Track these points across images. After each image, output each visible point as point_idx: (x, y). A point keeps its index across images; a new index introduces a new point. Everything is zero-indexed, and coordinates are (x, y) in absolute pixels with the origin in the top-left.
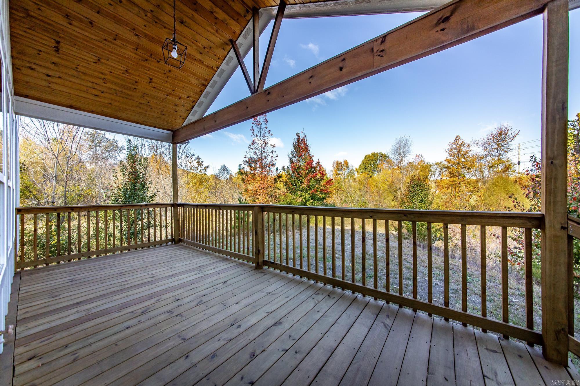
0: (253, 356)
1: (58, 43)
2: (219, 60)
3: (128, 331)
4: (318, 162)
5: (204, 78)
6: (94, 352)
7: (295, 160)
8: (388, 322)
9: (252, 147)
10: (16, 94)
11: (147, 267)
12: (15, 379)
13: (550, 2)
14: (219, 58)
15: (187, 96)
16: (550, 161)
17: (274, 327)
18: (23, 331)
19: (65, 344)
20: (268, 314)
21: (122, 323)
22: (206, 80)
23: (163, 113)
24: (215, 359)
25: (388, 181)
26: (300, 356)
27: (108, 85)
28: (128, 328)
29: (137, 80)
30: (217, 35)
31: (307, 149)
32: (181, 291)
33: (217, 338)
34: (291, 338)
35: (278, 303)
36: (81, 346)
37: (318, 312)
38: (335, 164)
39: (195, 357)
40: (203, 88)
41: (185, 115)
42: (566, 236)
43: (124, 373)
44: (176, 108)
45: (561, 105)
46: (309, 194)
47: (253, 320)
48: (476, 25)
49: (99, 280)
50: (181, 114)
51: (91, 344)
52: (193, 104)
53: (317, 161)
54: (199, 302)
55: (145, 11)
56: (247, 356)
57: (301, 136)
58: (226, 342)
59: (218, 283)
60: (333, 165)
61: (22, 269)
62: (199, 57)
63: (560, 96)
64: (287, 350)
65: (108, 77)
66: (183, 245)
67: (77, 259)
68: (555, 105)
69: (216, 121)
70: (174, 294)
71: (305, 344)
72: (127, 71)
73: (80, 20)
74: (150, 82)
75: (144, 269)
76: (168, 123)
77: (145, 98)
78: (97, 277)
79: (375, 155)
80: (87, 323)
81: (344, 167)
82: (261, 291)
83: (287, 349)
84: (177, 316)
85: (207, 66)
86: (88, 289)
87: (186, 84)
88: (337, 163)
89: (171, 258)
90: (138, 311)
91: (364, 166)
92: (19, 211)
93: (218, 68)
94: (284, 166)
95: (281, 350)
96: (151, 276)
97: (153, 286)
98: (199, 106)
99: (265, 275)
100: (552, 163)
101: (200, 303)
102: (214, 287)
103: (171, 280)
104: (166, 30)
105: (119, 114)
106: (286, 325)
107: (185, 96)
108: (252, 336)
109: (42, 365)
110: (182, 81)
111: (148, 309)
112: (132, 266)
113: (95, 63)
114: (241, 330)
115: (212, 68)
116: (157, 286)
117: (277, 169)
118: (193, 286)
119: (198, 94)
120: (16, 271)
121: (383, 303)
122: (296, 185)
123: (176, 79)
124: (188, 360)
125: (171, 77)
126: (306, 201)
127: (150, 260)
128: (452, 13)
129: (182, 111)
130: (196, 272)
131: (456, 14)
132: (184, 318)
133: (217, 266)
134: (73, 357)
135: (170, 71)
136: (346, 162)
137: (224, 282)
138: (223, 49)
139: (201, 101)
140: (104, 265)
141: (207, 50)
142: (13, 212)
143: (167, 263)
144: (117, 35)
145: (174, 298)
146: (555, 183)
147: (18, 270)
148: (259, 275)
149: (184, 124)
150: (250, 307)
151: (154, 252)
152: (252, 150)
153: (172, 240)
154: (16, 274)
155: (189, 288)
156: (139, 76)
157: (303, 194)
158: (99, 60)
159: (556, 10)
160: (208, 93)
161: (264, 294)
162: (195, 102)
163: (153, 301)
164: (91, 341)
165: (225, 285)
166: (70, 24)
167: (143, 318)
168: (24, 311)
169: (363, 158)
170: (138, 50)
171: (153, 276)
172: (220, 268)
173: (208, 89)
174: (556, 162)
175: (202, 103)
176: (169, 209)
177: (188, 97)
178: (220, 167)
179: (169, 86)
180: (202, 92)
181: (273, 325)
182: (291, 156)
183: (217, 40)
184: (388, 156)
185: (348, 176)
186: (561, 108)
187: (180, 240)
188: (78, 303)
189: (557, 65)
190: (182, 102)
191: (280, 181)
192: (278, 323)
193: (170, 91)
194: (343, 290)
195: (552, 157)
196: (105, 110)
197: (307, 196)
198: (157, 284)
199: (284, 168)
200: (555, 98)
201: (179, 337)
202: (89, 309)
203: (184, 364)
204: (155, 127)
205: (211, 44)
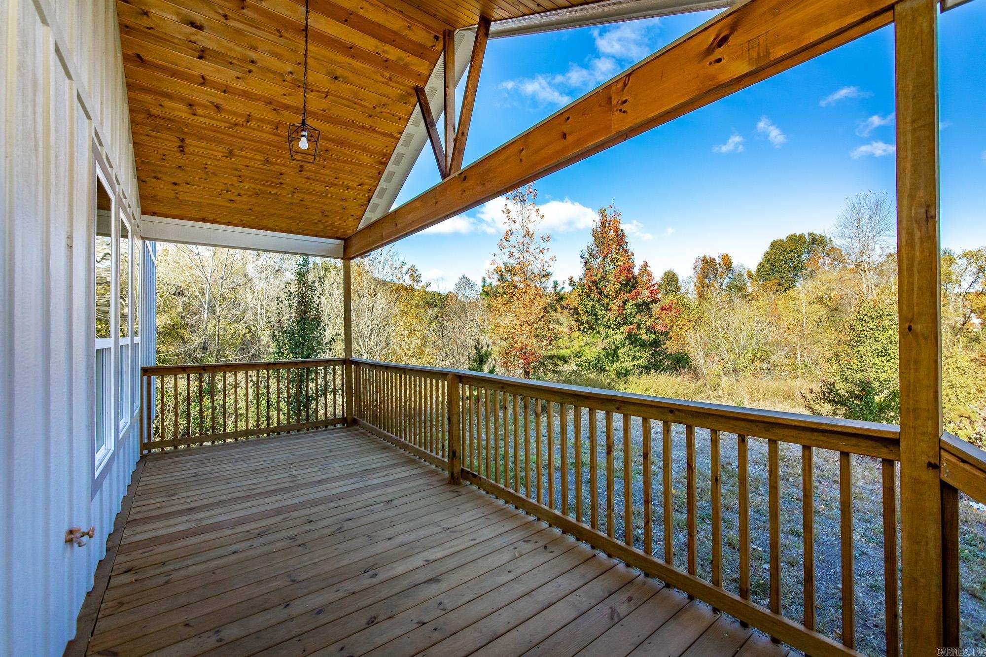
0: (372, 622)
1: (183, 140)
2: (401, 121)
3: (233, 558)
4: (646, 265)
5: (381, 152)
6: (188, 577)
7: (595, 263)
8: (623, 609)
9: (505, 244)
10: (143, 212)
11: (292, 464)
12: (107, 592)
13: (897, 3)
14: (400, 119)
15: (357, 184)
16: (907, 325)
17: (426, 585)
18: (131, 536)
19: (164, 560)
20: (427, 563)
21: (230, 545)
22: (385, 155)
23: (325, 214)
24: (321, 616)
25: (831, 298)
26: (436, 636)
27: (246, 185)
28: (234, 552)
29: (283, 171)
30: (391, 84)
31: (621, 240)
32: (321, 508)
33: (335, 588)
34: (441, 607)
35: (452, 547)
36: (178, 566)
37: (510, 572)
38: (699, 265)
39: (297, 608)
40: (381, 167)
41: (359, 213)
42: (938, 481)
43: (210, 610)
44: (344, 204)
45: (923, 210)
46: (623, 332)
47: (400, 568)
48: (771, 51)
49: (224, 478)
50: (352, 212)
51: (187, 567)
52: (369, 195)
53: (642, 263)
54: (338, 530)
55: (282, 75)
56: (363, 621)
57: (610, 214)
58: (345, 595)
59: (379, 502)
60: (695, 266)
61: (149, 451)
62: (368, 122)
63: (921, 193)
64: (424, 624)
65: (245, 172)
66: (357, 430)
67: (210, 443)
68: (913, 211)
69: (397, 225)
70: (310, 512)
71: (456, 620)
72: (267, 160)
73: (205, 107)
74: (301, 171)
75: (288, 466)
76: (334, 227)
77: (297, 194)
78: (225, 473)
79: (796, 241)
80: (193, 538)
81: (720, 270)
82: (437, 524)
83: (426, 621)
84: (299, 546)
85: (384, 134)
86: (210, 490)
87: (354, 166)
88: (705, 260)
89: (331, 451)
90: (255, 531)
91: (769, 266)
92: (146, 371)
93: (401, 133)
94: (572, 278)
95: (415, 621)
96: (292, 479)
97: (288, 496)
98: (381, 196)
99: (459, 496)
100: (910, 328)
101: (340, 530)
102: (370, 508)
103: (316, 489)
104: (313, 93)
105: (265, 222)
106: (444, 586)
107: (354, 184)
108: (385, 593)
109: (136, 580)
110: (347, 162)
111: (268, 530)
112: (274, 460)
113: (227, 157)
114: (374, 581)
115: (392, 135)
116: (293, 497)
117: (556, 283)
118: (341, 503)
119: (374, 178)
120: (141, 453)
121: (638, 573)
122: (596, 315)
123: (337, 160)
124: (287, 610)
125: (330, 159)
126: (618, 348)
127: (301, 453)
128: (733, 28)
129: (353, 207)
130: (356, 479)
131: (740, 31)
132: (307, 551)
133: (391, 471)
134: (166, 579)
135: (327, 151)
136: (726, 259)
137: (388, 501)
138: (405, 103)
139: (382, 189)
140: (239, 456)
141: (378, 109)
142: (138, 373)
143: (322, 460)
144: (249, 116)
145: (306, 518)
146: (916, 370)
147: (145, 452)
148: (448, 495)
149: (361, 227)
150: (405, 548)
151: (312, 438)
152: (504, 251)
153: (343, 420)
154: (143, 457)
155: (334, 505)
156: (284, 165)
157: (611, 332)
158: (230, 153)
159: (910, 18)
160: (392, 174)
161: (439, 529)
162: (371, 191)
163: (278, 519)
164: (190, 562)
165: (388, 506)
166: (194, 114)
167: (257, 542)
168: (138, 509)
169: (766, 248)
170: (280, 129)
171: (295, 479)
172: (393, 476)
173: (390, 167)
174: (918, 327)
175: (384, 190)
176: (339, 368)
177: (360, 185)
178: (457, 280)
179: (329, 173)
180: (380, 173)
181: (425, 582)
182: (587, 256)
183: (395, 91)
184: (831, 241)
185: (729, 288)
186: (925, 216)
187: (355, 422)
188: (192, 509)
189: (914, 131)
190: (351, 193)
191: (563, 307)
192: (435, 580)
193: (331, 180)
194: (578, 540)
195: (910, 316)
196: (244, 218)
197: (618, 336)
198: (293, 493)
199: (571, 282)
200: (912, 197)
201: (290, 576)
202: (200, 520)
203: (280, 614)
204: (316, 236)
205: (384, 100)
